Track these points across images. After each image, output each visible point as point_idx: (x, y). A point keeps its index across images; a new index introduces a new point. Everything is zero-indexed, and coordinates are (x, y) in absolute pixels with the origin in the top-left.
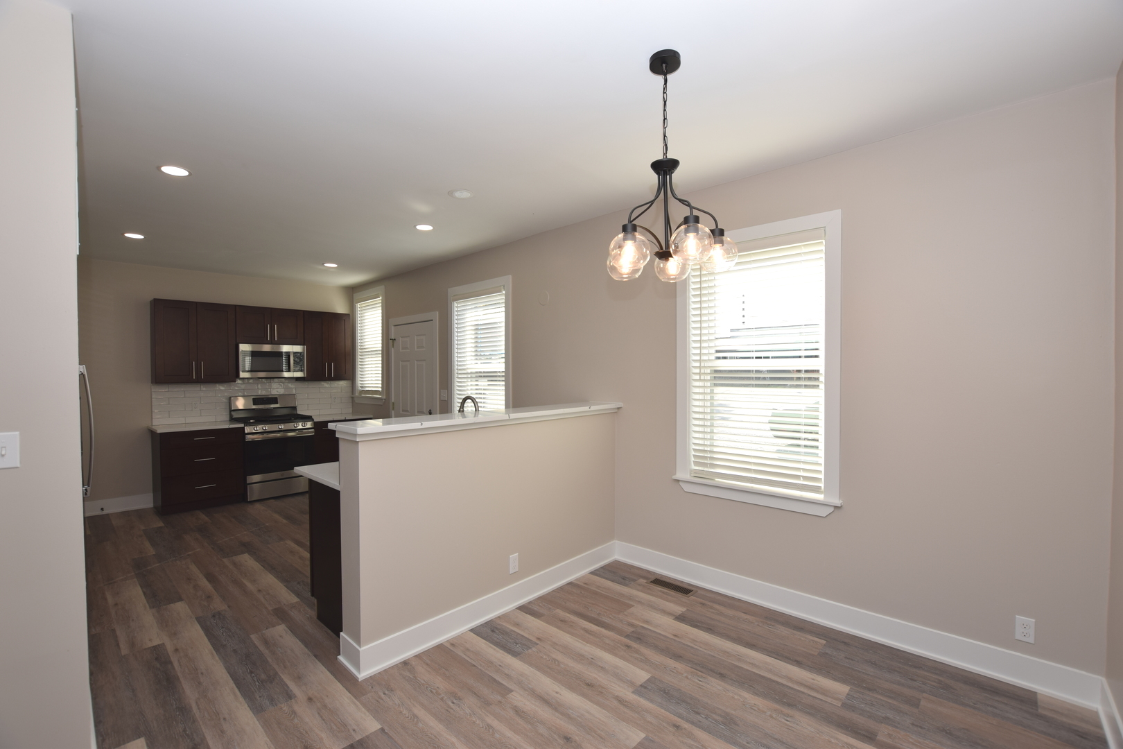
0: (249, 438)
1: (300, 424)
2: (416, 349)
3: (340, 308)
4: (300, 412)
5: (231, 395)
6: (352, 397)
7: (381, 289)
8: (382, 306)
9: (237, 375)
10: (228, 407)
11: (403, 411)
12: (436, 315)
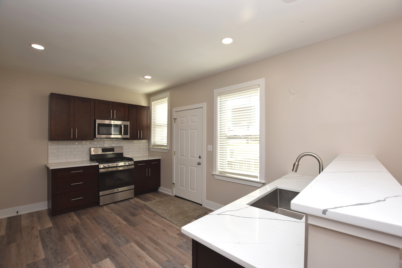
0: (101, 171)
1: (127, 162)
2: (190, 123)
3: (144, 103)
4: (125, 155)
5: (91, 147)
6: (148, 148)
7: (168, 93)
8: (168, 102)
9: (95, 136)
10: (89, 153)
11: (181, 156)
12: (204, 105)
